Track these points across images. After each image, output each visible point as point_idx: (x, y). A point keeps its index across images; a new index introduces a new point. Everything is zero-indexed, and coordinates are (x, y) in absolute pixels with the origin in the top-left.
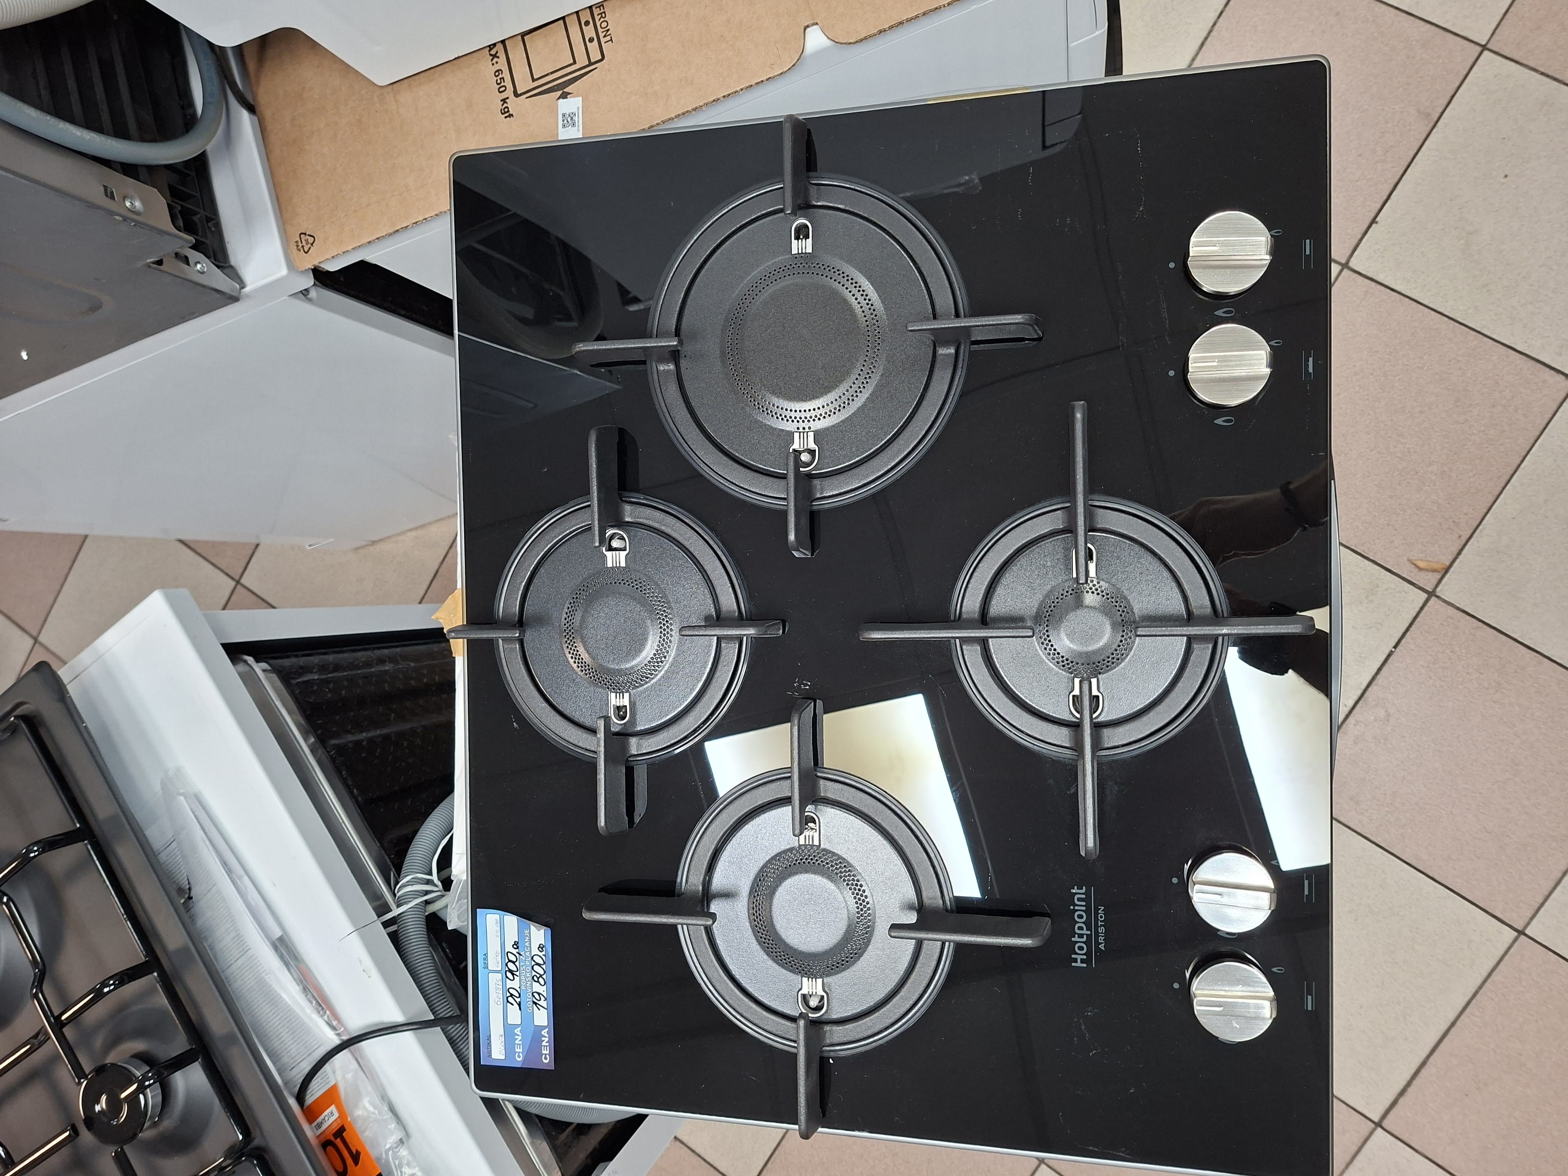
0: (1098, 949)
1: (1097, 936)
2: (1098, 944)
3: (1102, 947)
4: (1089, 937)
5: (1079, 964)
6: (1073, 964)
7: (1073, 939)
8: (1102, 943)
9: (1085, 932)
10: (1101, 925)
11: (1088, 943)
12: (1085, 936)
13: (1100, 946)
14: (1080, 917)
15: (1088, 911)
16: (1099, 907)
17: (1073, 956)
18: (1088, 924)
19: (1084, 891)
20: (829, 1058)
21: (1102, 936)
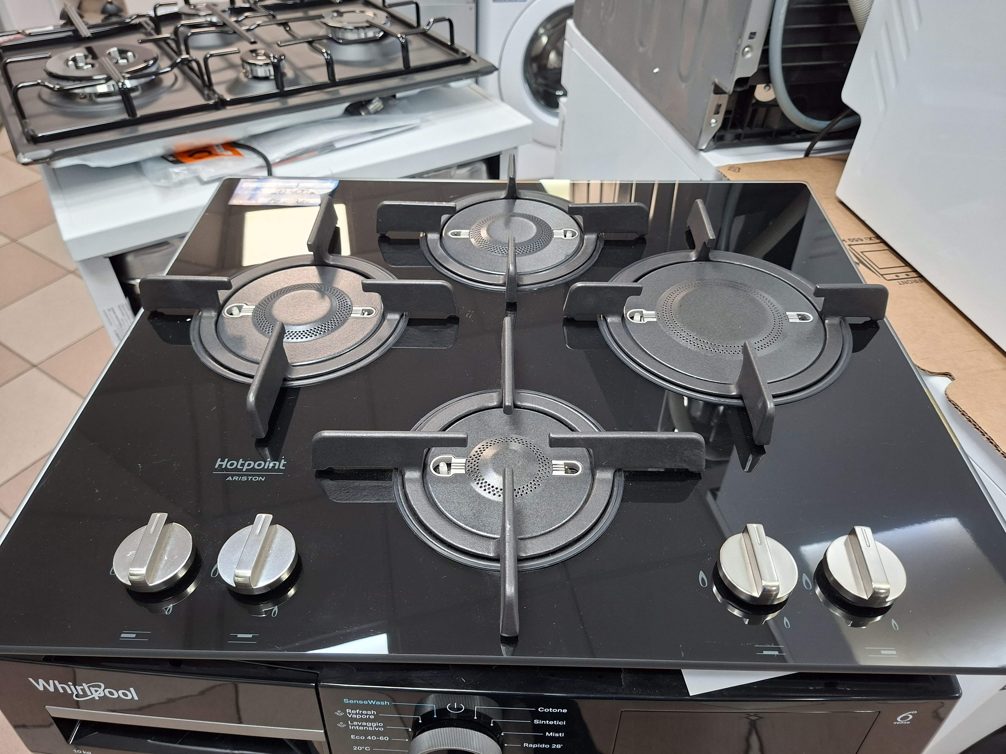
0: (228, 476)
1: (239, 475)
2: (232, 476)
3: (230, 478)
4: (241, 470)
5: (219, 462)
6: (219, 460)
7: (241, 460)
8: (232, 479)
9: (246, 467)
10: (248, 479)
11: (236, 469)
12: (242, 467)
13: (230, 477)
14: (259, 465)
15: (263, 470)
16: (264, 478)
17: (226, 460)
18: (253, 469)
19: (281, 467)
20: (191, 319)
21: (238, 479)
